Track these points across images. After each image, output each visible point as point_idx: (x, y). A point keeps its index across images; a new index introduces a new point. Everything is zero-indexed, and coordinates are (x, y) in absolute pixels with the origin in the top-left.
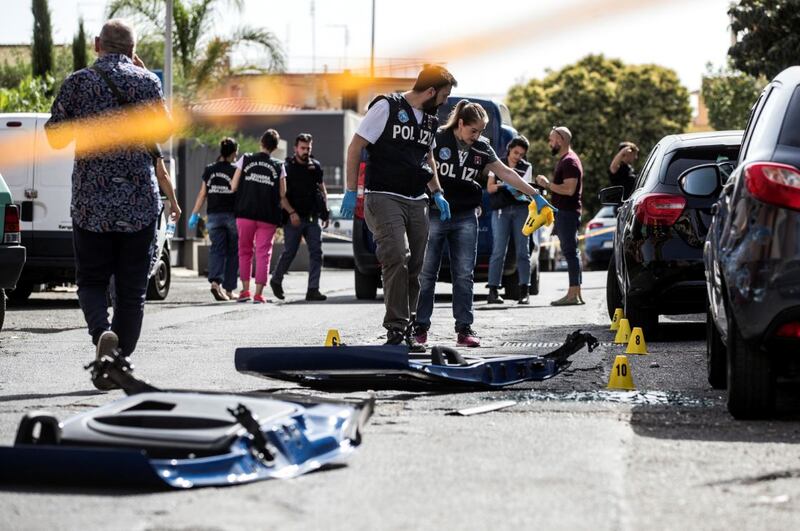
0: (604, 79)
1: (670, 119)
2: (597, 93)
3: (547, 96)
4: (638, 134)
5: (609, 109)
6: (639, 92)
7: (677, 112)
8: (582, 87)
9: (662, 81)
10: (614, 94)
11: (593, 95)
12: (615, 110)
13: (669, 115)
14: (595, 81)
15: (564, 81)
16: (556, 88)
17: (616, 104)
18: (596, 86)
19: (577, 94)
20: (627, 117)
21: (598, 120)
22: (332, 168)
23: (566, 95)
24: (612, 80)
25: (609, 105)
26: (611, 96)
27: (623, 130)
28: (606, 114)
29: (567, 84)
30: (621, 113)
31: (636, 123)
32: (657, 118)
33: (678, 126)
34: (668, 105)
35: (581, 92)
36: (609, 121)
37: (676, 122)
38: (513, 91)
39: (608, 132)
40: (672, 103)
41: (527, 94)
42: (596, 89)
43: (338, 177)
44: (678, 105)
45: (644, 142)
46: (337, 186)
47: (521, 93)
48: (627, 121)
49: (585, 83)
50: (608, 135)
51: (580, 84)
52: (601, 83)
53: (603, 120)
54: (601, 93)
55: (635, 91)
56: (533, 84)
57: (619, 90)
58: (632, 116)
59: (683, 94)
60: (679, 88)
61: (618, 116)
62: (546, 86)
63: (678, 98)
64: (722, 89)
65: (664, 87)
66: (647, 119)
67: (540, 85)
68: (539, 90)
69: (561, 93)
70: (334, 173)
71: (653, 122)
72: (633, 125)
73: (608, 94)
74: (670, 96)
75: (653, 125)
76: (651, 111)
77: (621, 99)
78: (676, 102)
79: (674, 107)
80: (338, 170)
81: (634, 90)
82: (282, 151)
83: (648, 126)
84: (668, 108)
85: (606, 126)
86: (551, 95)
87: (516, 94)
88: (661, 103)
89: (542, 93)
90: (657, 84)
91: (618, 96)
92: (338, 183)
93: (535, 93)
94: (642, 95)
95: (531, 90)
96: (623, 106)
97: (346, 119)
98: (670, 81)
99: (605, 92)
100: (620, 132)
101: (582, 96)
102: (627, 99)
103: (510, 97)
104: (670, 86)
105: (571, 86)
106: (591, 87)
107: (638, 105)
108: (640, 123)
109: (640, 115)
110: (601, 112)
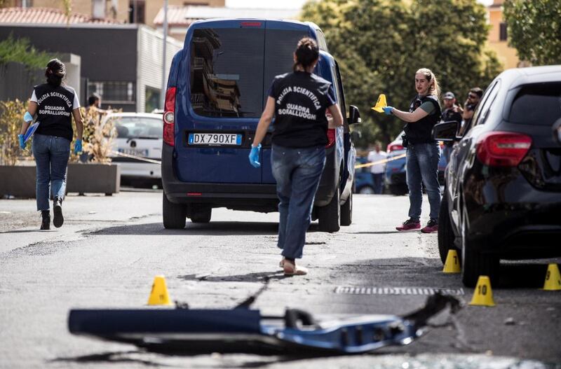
1: (466, 37)
2: (392, 10)
3: (341, 12)
4: (433, 52)
5: (404, 26)
6: (435, 9)
7: (473, 30)
8: (377, 4)
10: (409, 12)
11: (387, 12)
12: (409, 27)
13: (465, 33)
16: (351, 3)
17: (412, 20)
19: (371, 10)
20: (423, 34)
21: (392, 37)
22: (124, 83)
23: (360, 11)
25: (404, 22)
26: (406, 13)
27: (418, 47)
28: (400, 31)
30: (416, 29)
31: (431, 41)
32: (452, 36)
33: (474, 43)
34: (464, 22)
35: (375, 9)
36: (404, 39)
37: (472, 39)
38: (306, 7)
39: (403, 48)
40: (469, 21)
41: (321, 10)
42: (391, 6)
43: (130, 92)
44: (474, 22)
45: (439, 60)
46: (130, 102)
47: (315, 9)
48: (421, 38)
50: (403, 53)
53: (398, 37)
54: (397, 10)
57: (415, 7)
58: (427, 34)
59: (479, 11)
60: (475, 4)
61: (412, 33)
62: (340, 2)
63: (474, 15)
64: (525, 8)
65: (461, 4)
66: (442, 37)
68: (333, 6)
69: (355, 9)
70: (127, 89)
71: (449, 39)
72: (429, 43)
73: (402, 11)
74: (466, 14)
75: (448, 43)
76: (446, 29)
77: (417, 16)
78: (473, 19)
79: (470, 25)
80: (130, 86)
81: (430, 7)
82: (74, 66)
83: (444, 44)
84: (463, 26)
85: (400, 42)
86: (345, 11)
87: (310, 9)
88: (457, 20)
89: (336, 8)
91: (413, 14)
92: (130, 98)
93: (329, 10)
94: (437, 12)
95: (325, 6)
96: (418, 23)
97: (139, 33)
99: (399, 8)
100: (415, 49)
101: (377, 12)
102: (422, 15)
103: (304, 12)
104: (468, 3)
106: (386, 3)
107: (434, 23)
108: (435, 40)
109: (436, 32)
110: (396, 29)
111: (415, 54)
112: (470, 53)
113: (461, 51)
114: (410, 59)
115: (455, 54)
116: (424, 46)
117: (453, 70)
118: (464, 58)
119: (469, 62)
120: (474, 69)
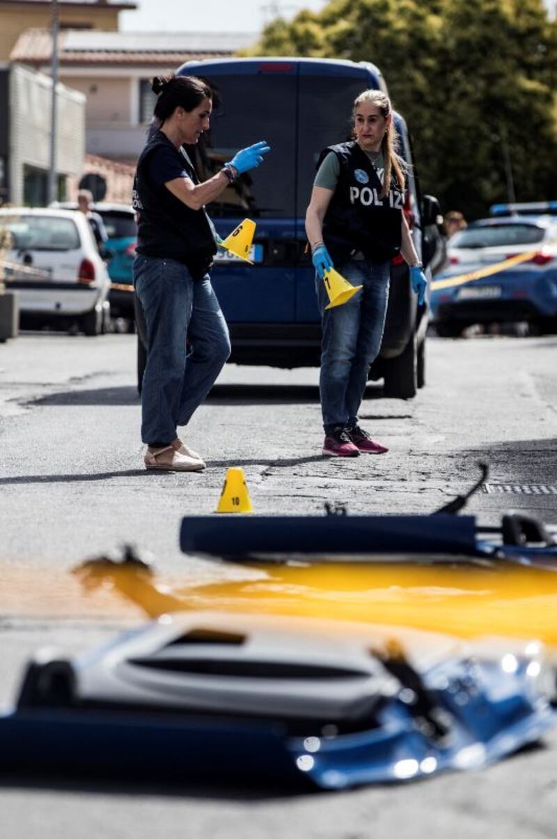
0: (422, 11)
1: (530, 77)
2: (411, 34)
3: (328, 39)
4: (476, 103)
5: (430, 62)
6: (480, 33)
7: (541, 66)
8: (386, 25)
9: (519, 12)
10: (438, 36)
11: (403, 38)
12: (439, 63)
13: (530, 70)
14: (408, 14)
15: (356, 13)
16: (343, 25)
17: (442, 53)
18: (409, 22)
21: (411, 80)
23: (358, 38)
24: (436, 11)
25: (431, 54)
26: (434, 40)
27: (454, 95)
28: (426, 70)
29: (360, 19)
30: (449, 67)
31: (475, 85)
32: (509, 77)
33: (544, 88)
34: (528, 53)
35: (384, 33)
36: (429, 82)
37: (542, 82)
38: (269, 31)
39: (429, 99)
40: (536, 51)
41: (294, 37)
42: (409, 27)
44: (545, 54)
47: (285, 34)
48: (457, 82)
49: (391, 16)
50: (428, 106)
51: (382, 17)
52: (417, 18)
53: (420, 80)
54: (418, 34)
55: (473, 31)
56: (303, 18)
57: (447, 31)
58: (466, 73)
59: (553, 35)
60: (545, 25)
61: (442, 73)
62: (327, 22)
63: (544, 42)
65: (523, 23)
66: (492, 78)
67: (315, 21)
68: (315, 29)
69: (350, 34)
71: (503, 82)
72: (470, 88)
73: (428, 37)
74: (531, 39)
75: (503, 88)
76: (499, 65)
77: (451, 44)
78: (541, 48)
79: (536, 58)
83: (496, 90)
84: (527, 59)
85: (424, 89)
86: (334, 38)
87: (276, 35)
88: (516, 50)
89: (319, 33)
90: (512, 19)
91: (445, 40)
93: (309, 36)
94: (484, 38)
95: (301, 29)
96: (454, 57)
98: (532, 13)
99: (424, 33)
100: (448, 99)
101: (387, 39)
102: (461, 43)
103: (265, 39)
104: (533, 22)
105: (366, 22)
106: (400, 24)
107: (478, 55)
108: (481, 84)
109: (483, 71)
110: (418, 67)
111: (449, 107)
112: (539, 106)
113: (523, 101)
114: (439, 115)
115: (512, 106)
116: (463, 95)
117: (510, 132)
118: (528, 112)
119: (536, 119)
120: (545, 131)
